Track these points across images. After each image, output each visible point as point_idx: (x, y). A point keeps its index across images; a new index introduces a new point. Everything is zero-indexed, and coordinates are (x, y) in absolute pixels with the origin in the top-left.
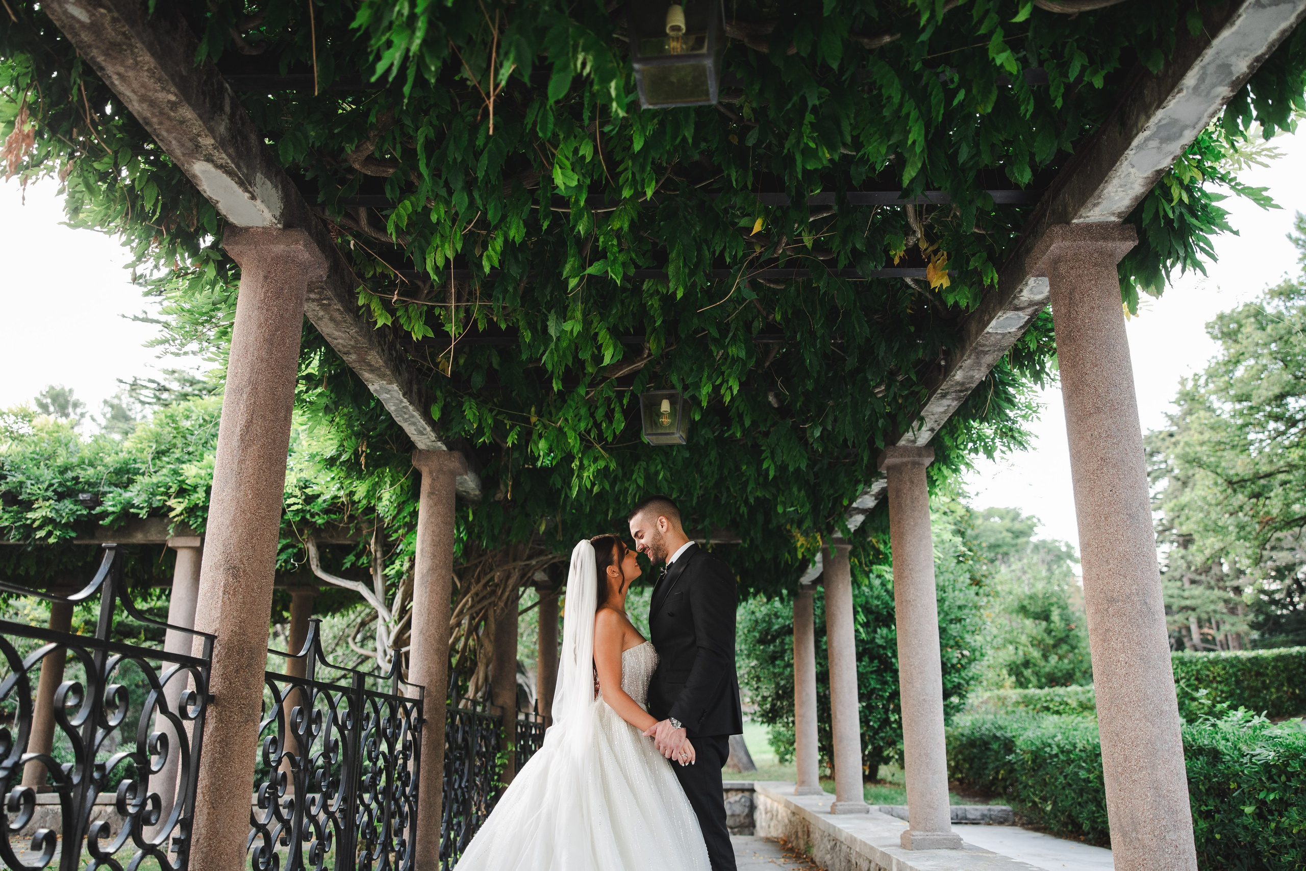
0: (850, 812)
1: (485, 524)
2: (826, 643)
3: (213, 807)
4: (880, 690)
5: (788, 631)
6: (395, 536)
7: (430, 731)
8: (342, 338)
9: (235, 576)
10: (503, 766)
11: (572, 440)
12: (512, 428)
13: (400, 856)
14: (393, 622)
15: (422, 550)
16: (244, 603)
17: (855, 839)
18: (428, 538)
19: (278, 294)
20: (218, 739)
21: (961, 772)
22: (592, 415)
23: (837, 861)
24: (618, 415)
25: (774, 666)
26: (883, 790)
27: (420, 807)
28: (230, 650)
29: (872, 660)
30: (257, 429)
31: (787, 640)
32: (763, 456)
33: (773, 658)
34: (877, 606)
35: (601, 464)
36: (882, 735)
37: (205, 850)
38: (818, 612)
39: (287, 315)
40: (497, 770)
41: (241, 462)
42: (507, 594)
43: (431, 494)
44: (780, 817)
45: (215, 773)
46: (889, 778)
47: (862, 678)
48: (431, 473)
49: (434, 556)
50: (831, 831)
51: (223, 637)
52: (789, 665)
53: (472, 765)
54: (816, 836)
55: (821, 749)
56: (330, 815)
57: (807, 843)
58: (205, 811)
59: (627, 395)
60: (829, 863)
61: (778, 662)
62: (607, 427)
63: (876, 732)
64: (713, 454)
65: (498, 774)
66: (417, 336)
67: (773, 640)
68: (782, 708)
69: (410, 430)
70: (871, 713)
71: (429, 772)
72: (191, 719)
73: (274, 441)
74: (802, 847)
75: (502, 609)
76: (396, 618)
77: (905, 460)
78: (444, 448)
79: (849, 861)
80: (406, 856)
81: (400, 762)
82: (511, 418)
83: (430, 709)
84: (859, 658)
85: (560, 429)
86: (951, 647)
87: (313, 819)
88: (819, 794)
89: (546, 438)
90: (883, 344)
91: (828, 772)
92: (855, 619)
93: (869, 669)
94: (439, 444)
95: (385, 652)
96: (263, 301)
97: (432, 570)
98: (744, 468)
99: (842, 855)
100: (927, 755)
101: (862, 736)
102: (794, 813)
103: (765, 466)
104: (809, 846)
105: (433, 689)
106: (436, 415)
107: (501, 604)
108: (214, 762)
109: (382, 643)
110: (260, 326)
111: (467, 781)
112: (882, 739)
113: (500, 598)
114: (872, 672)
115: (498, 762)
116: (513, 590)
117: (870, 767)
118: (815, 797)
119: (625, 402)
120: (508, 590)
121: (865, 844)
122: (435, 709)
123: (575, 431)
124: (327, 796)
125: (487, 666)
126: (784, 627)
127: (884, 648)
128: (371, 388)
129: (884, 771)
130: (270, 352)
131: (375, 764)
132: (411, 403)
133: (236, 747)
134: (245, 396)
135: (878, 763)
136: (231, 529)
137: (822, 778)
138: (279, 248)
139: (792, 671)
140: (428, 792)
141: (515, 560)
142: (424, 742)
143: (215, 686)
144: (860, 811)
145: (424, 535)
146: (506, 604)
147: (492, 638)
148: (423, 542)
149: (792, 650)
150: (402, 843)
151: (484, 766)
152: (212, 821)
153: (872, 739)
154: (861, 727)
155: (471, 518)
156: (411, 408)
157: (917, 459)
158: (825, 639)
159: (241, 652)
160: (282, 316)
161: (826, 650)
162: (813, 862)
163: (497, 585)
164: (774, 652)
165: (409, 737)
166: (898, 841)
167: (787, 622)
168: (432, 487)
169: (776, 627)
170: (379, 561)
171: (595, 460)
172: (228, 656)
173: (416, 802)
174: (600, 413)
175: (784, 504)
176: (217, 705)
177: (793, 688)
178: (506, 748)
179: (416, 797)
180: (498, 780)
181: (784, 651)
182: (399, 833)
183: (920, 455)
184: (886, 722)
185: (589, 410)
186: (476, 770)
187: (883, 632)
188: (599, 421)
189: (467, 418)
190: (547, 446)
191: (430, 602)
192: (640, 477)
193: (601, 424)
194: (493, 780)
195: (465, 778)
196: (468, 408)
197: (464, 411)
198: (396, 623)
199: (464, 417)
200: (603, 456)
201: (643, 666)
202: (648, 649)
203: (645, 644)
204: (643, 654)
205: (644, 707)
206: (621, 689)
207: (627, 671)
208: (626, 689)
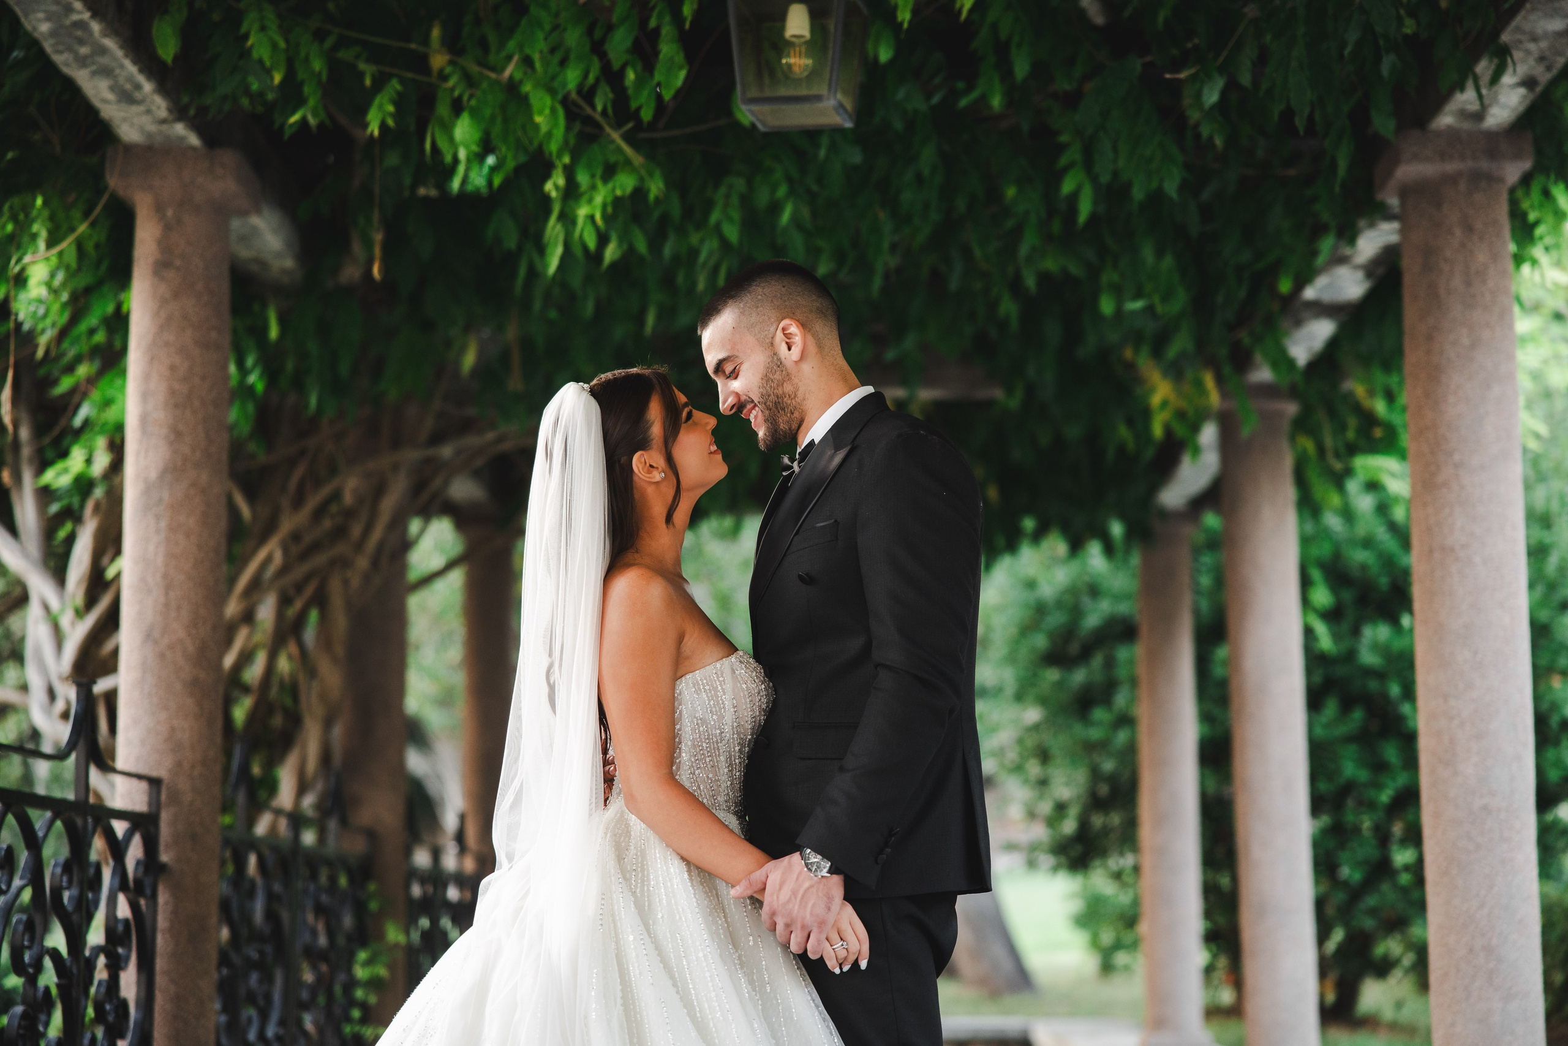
1: (313, 347)
4: (1368, 784)
5: (1124, 630)
6: (66, 383)
7: (178, 891)
10: (374, 984)
11: (546, 118)
12: (379, 83)
14: (70, 613)
15: (144, 420)
18: (159, 388)
22: (598, 48)
24: (668, 49)
25: (1086, 723)
29: (1347, 705)
31: (1122, 654)
32: (1063, 161)
33: (1083, 703)
34: (1364, 567)
35: (625, 183)
36: (1372, 901)
38: (1205, 581)
40: (359, 993)
42: (376, 534)
43: (161, 267)
46: (1388, 1014)
48: (159, 208)
49: (176, 435)
52: (1126, 720)
53: (292, 982)
61: (1096, 714)
62: (640, 82)
63: (1356, 894)
64: (928, 156)
65: (364, 1006)
67: (1085, 654)
68: (1108, 831)
69: (96, 90)
70: (1342, 846)
75: (367, 578)
76: (79, 600)
77: (1450, 167)
78: (194, 140)
81: (101, 974)
82: (376, 55)
83: (177, 838)
84: (1314, 700)
85: (512, 88)
89: (475, 114)
91: (1226, 996)
92: (1305, 601)
93: (1339, 732)
94: (180, 129)
95: (52, 694)
97: (173, 470)
98: (1011, 192)
100: (1489, 950)
101: (1320, 904)
103: (1067, 187)
105: (184, 785)
106: (168, 49)
107: (362, 563)
111: (282, 1023)
112: (1373, 912)
113: (359, 546)
114: (1346, 740)
115: (361, 973)
116: (391, 525)
117: (1338, 986)
120: (380, 524)
122: (190, 837)
123: (552, 91)
125: (328, 723)
126: (1114, 620)
127: (1380, 675)
129: (1374, 995)
131: (32, 980)
132: (95, 15)
135: (1361, 975)
137: (1213, 1013)
139: (1133, 736)
141: (395, 446)
142: (162, 922)
145: (146, 377)
146: (375, 563)
147: (340, 650)
148: (145, 396)
149: (1135, 681)
151: (324, 984)
153: (1346, 913)
154: (1317, 881)
155: (274, 332)
156: (96, 27)
157: (1484, 165)
163: (349, 514)
164: (1085, 686)
165: (123, 910)
167: (1123, 609)
168: (165, 246)
169: (1093, 621)
170: (26, 452)
171: (609, 172)
174: (619, 43)
175: (1118, 292)
177: (1135, 779)
178: (381, 936)
181: (1112, 685)
183: (1493, 154)
184: (1381, 869)
185: (590, 31)
186: (305, 995)
187: (1377, 633)
188: (616, 65)
189: (255, 55)
190: (477, 135)
191: (170, 556)
192: (730, 220)
193: (621, 73)
194: (348, 1019)
195: (274, 1017)
196: (256, 27)
197: (246, 36)
198: (80, 614)
199: (245, 54)
200: (628, 162)
201: (729, 717)
202: (741, 671)
203: (733, 658)
204: (728, 686)
205: (733, 822)
206: (671, 778)
207: (687, 729)
208: (684, 777)
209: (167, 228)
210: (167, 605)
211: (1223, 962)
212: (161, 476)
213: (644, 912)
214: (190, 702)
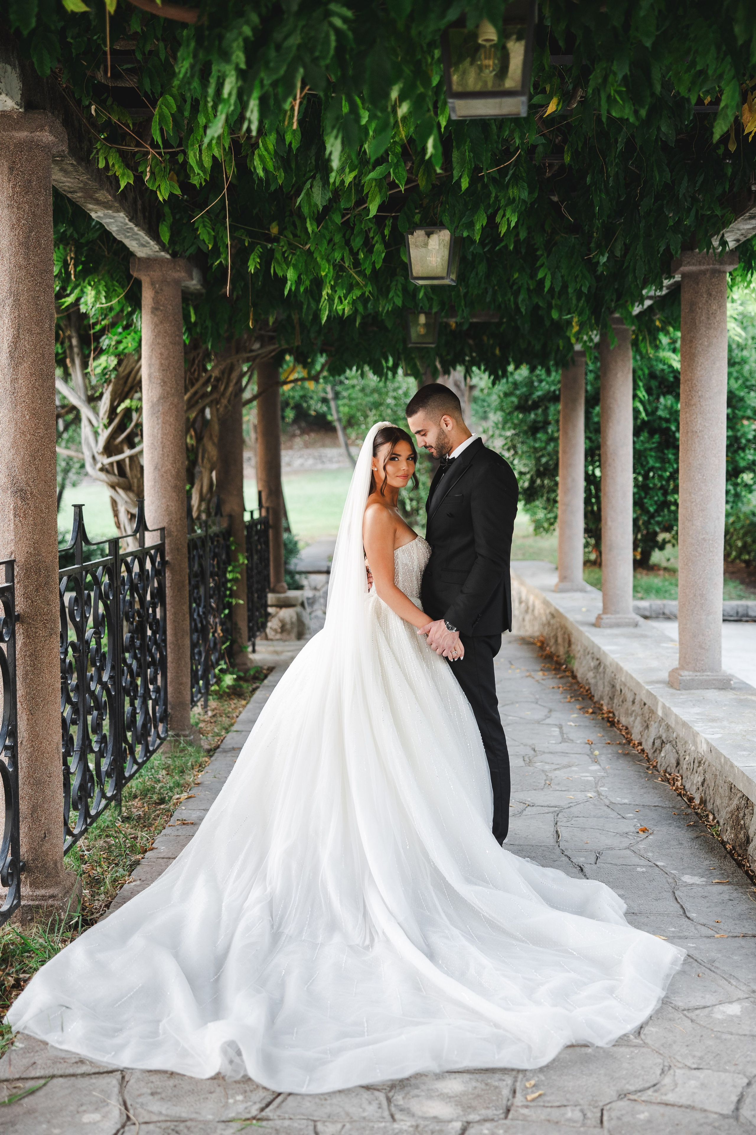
0: (618, 625)
1: (209, 323)
2: (598, 415)
3: (31, 713)
4: (660, 469)
5: (554, 398)
6: (98, 327)
7: (172, 571)
8: (69, 182)
9: (23, 499)
10: (234, 580)
11: (326, 271)
12: (253, 248)
13: (156, 703)
14: (101, 426)
15: (150, 376)
16: (35, 524)
17: (621, 669)
18: (156, 362)
19: (27, 188)
20: (28, 653)
21: (749, 553)
22: (348, 243)
23: (600, 683)
24: (379, 247)
25: (535, 439)
26: (655, 580)
27: (169, 650)
28: (28, 571)
29: (652, 434)
30: (26, 345)
31: (552, 409)
32: (538, 264)
33: (534, 429)
34: (663, 370)
35: (356, 293)
36: (659, 519)
37: (29, 750)
38: (591, 377)
39: (38, 212)
40: (229, 585)
41: (14, 380)
42: (230, 389)
43: (155, 310)
44: (536, 612)
45: (29, 685)
47: (639, 456)
48: (153, 284)
49: (164, 383)
50: (595, 650)
51: (20, 559)
52: (554, 439)
53: (207, 588)
54: (577, 649)
55: (587, 531)
56: (104, 685)
57: (568, 652)
58: (25, 717)
59: (389, 222)
60: (592, 681)
61: (539, 435)
62: (366, 257)
63: (652, 516)
64: (482, 268)
65: (230, 589)
66: (162, 196)
67: (536, 406)
68: (542, 486)
69: (132, 245)
70: (646, 494)
71: (175, 614)
72: (6, 642)
73: (43, 355)
74: (563, 657)
75: (226, 407)
76: (106, 421)
77: (703, 268)
78: (168, 256)
79: (613, 686)
80: (161, 703)
81: (150, 611)
82: (250, 234)
83: (172, 550)
84: (637, 432)
85: (310, 253)
86: (748, 418)
87: (92, 693)
88: (583, 590)
89: (295, 266)
90: (686, 179)
91: (593, 557)
92: (635, 396)
93: (647, 446)
94: (163, 254)
95: (94, 458)
96: (11, 198)
97: (163, 398)
98: (516, 275)
99: (607, 680)
100: (702, 595)
101: (635, 521)
102: (553, 616)
103: (540, 275)
104: (569, 657)
105: (173, 529)
106: (166, 238)
107: (224, 401)
108: (26, 674)
109: (90, 448)
110: (13, 228)
111: (205, 607)
112: (658, 523)
113: (223, 394)
114: (651, 449)
115: (229, 576)
116: (236, 383)
117: (642, 553)
118: (578, 595)
119: (386, 232)
120: (232, 384)
121: (632, 677)
122: (177, 550)
123: (328, 261)
124: (100, 670)
126: (549, 392)
127: (667, 421)
128: (93, 215)
129: (657, 557)
130: (27, 257)
131: (132, 623)
132: (136, 225)
133: (44, 660)
134: (8, 309)
135: (652, 548)
136: (13, 451)
137: (587, 563)
138: (23, 135)
139: (557, 446)
140: (175, 635)
141: (238, 351)
142: (168, 584)
143: (20, 606)
144: (627, 625)
145: (150, 357)
146: (229, 401)
147: (216, 440)
148: (150, 366)
149: (557, 421)
150: (157, 690)
151: (217, 587)
152: (32, 725)
153: (647, 523)
154: (634, 511)
155: (193, 319)
156: (136, 228)
157: (717, 267)
158: (597, 409)
159: (38, 572)
160: (34, 214)
161: (598, 423)
162: (574, 677)
164: (535, 421)
165: (156, 584)
166: (665, 675)
167: (553, 388)
168: (156, 301)
169: (539, 393)
170: (76, 350)
171: (350, 289)
172: (27, 576)
173: (166, 646)
174: (357, 243)
176: (22, 623)
177: (557, 465)
178: (238, 561)
179: (165, 641)
180: (231, 596)
181: (547, 423)
182: (154, 681)
183: (722, 262)
184: (665, 504)
185: (344, 236)
186: (212, 592)
187: (667, 401)
188: (355, 250)
189: (201, 238)
190: (296, 278)
191: (164, 434)
192: (398, 296)
193: (357, 253)
194: (225, 596)
195: (202, 605)
196: (201, 225)
197: (197, 229)
198: (106, 427)
199: (197, 237)
200: (358, 284)
201: (416, 563)
202: (420, 545)
203: (416, 540)
204: (415, 551)
205: (418, 602)
206: (395, 587)
207: (400, 569)
208: (400, 586)
209: (157, 292)
210: (163, 455)
211: (592, 541)
212: (158, 401)
213: (388, 639)
214: (174, 494)
